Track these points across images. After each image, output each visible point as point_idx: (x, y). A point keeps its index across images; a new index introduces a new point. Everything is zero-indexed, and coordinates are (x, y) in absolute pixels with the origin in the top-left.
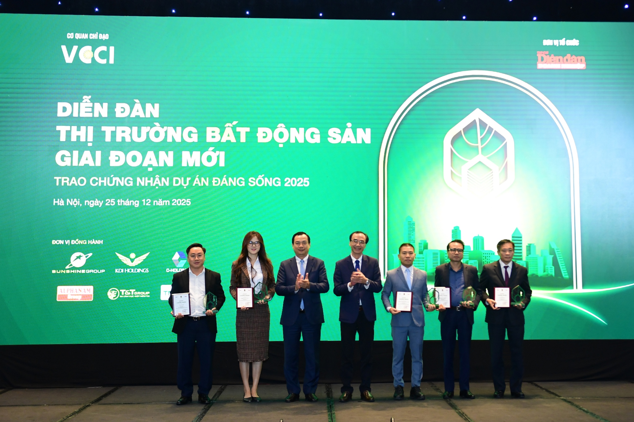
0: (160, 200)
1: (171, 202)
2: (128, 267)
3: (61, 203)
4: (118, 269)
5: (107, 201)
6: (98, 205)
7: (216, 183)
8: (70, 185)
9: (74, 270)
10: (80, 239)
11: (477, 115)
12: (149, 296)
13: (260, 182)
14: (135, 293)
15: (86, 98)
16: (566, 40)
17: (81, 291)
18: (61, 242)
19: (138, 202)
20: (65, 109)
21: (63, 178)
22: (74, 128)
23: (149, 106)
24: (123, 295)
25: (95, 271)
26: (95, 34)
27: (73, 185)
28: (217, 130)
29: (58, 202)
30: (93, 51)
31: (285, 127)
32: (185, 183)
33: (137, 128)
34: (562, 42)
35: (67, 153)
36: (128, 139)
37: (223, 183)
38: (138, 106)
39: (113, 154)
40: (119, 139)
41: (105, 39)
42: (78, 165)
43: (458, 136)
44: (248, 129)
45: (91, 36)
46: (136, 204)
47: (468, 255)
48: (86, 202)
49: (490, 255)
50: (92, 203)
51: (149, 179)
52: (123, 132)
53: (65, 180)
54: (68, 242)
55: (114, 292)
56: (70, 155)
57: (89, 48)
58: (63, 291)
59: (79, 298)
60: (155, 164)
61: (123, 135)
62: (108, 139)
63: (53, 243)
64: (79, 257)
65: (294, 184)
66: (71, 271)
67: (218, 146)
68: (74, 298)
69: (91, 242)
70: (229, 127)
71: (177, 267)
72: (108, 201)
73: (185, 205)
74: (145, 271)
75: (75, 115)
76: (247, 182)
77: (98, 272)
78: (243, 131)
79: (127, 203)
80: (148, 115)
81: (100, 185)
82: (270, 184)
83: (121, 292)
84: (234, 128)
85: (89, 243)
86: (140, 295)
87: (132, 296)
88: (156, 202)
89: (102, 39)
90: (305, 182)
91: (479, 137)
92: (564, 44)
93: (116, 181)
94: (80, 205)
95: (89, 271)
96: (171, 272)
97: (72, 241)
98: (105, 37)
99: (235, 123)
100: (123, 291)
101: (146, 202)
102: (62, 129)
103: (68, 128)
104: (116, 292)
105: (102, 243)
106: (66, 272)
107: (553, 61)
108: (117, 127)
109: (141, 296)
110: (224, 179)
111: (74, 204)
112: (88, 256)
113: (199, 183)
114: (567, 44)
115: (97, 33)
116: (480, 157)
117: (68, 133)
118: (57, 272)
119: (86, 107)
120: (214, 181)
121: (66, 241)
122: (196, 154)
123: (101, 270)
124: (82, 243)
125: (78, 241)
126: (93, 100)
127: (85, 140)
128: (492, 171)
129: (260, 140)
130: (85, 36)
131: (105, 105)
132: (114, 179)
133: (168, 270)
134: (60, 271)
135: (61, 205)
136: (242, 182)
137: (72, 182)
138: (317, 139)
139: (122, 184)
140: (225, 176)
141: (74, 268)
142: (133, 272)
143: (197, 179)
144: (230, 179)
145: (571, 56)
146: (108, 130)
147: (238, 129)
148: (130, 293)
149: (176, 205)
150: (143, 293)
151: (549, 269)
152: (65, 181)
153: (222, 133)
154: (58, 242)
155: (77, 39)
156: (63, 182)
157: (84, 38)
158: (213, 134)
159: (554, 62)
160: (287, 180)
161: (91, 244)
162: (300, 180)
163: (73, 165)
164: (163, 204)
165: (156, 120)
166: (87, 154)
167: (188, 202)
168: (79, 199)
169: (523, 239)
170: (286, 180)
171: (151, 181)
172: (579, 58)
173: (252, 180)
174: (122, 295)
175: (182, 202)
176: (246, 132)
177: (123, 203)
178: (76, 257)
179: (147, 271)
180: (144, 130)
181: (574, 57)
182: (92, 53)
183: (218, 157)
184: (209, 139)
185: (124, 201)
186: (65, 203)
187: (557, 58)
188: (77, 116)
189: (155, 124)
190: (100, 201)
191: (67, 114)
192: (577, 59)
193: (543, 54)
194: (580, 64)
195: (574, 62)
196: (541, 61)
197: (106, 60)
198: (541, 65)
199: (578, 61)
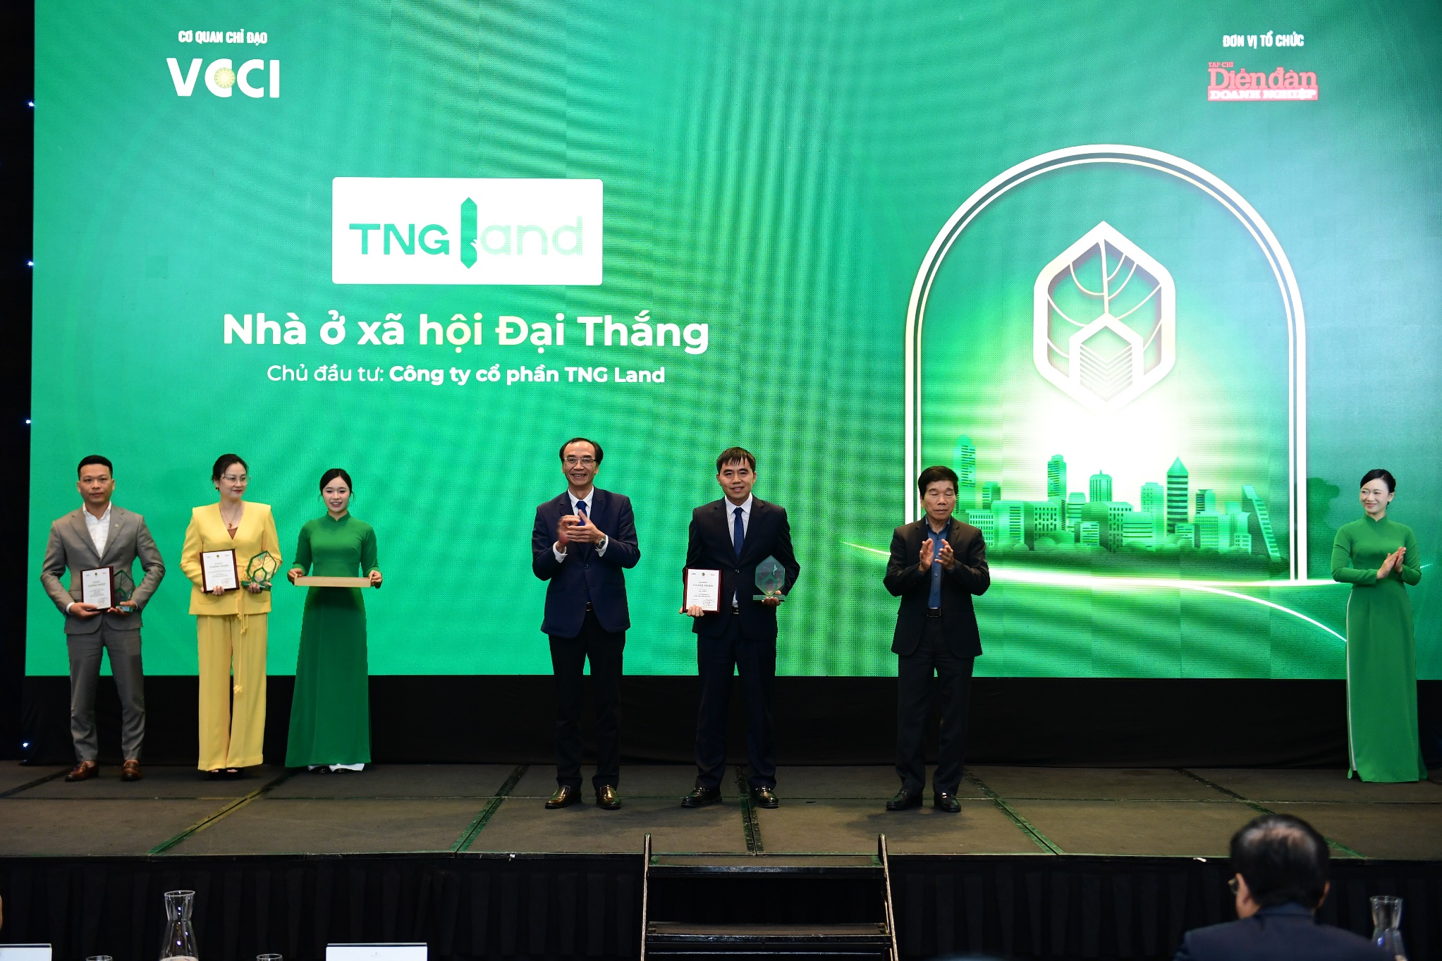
16: (1274, 36)
26: (238, 33)
30: (235, 69)
34: (1267, 40)
41: (261, 44)
45: (231, 37)
47: (1080, 511)
49: (1123, 512)
57: (227, 63)
89: (253, 44)
92: (1270, 45)
98: (259, 38)
107: (1243, 84)
114: (1278, 44)
115: (242, 30)
116: (1107, 319)
128: (1129, 347)
130: (217, 37)
145: (1286, 71)
151: (1241, 539)
155: (201, 43)
157: (215, 42)
159: (1247, 85)
169: (1189, 479)
172: (1304, 76)
181: (1291, 73)
182: (233, 74)
187: (1254, 76)
192: (1300, 78)
193: (1220, 67)
194: (1305, 88)
195: (1292, 86)
196: (1217, 84)
197: (262, 89)
198: (1217, 92)
199: (1300, 83)
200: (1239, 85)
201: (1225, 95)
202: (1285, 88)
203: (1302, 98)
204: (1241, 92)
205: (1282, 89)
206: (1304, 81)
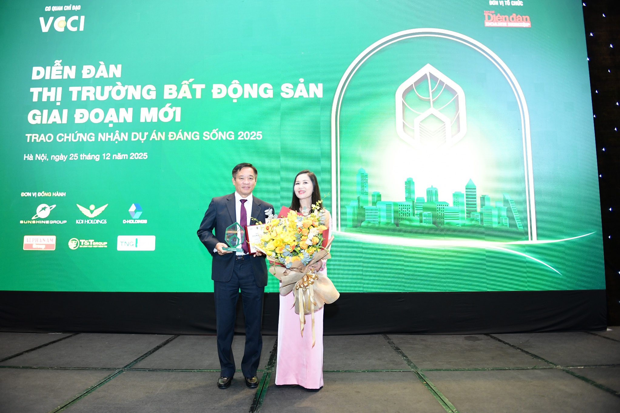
0: (119, 154)
1: (129, 156)
2: (87, 218)
3: (30, 158)
4: (78, 220)
5: (70, 155)
6: (63, 159)
7: (172, 138)
8: (39, 141)
9: (39, 221)
10: (46, 192)
11: (428, 69)
12: (106, 246)
13: (214, 136)
14: (93, 243)
15: (58, 62)
17: (45, 241)
18: (29, 194)
19: (99, 156)
20: (38, 73)
21: (34, 135)
22: (46, 89)
23: (112, 67)
24: (83, 245)
25: (58, 222)
26: (69, 6)
27: (42, 141)
28: (174, 87)
29: (28, 157)
30: (67, 20)
31: (239, 83)
32: (143, 137)
33: (100, 87)
35: (37, 112)
36: (92, 98)
37: (178, 137)
38: (102, 67)
39: (78, 111)
40: (84, 98)
41: (78, 10)
42: (47, 122)
43: (409, 90)
44: (203, 86)
45: (66, 8)
46: (97, 158)
47: (422, 206)
48: (52, 156)
49: (444, 207)
50: (57, 157)
51: (110, 135)
52: (88, 91)
53: (35, 136)
54: (34, 194)
55: (74, 241)
56: (40, 114)
57: (63, 18)
58: (29, 241)
59: (43, 248)
60: (116, 121)
61: (88, 94)
62: (74, 98)
63: (22, 196)
64: (44, 209)
65: (247, 137)
66: (37, 222)
67: (175, 103)
68: (38, 247)
69: (55, 194)
70: (185, 84)
71: (134, 218)
72: (72, 156)
73: (142, 158)
74: (103, 222)
75: (47, 77)
76: (201, 136)
77: (61, 223)
78: (199, 88)
79: (89, 157)
80: (111, 76)
81: (65, 141)
82: (224, 138)
83: (81, 242)
84: (190, 86)
85: (53, 196)
86: (98, 245)
87: (91, 246)
88: (115, 157)
89: (75, 10)
90: (258, 135)
91: (431, 91)
92: (509, 4)
93: (79, 137)
94: (47, 160)
95: (52, 222)
96: (128, 223)
97: (39, 193)
98: (77, 8)
99: (191, 80)
100: (82, 241)
101: (106, 157)
102: (35, 91)
103: (40, 89)
104: (76, 242)
105: (65, 196)
106: (32, 222)
107: (499, 20)
108: (83, 87)
109: (99, 247)
110: (180, 133)
111: (42, 159)
112: (52, 207)
113: (155, 137)
114: (513, 5)
115: (71, 5)
116: (432, 110)
117: (40, 94)
118: (25, 223)
119: (56, 70)
120: (170, 136)
121: (33, 193)
122: (154, 110)
123: (63, 221)
124: (47, 196)
125: (44, 193)
126: (63, 64)
127: (54, 100)
128: (444, 123)
129: (215, 96)
130: (60, 8)
131: (74, 68)
132: (78, 135)
133: (124, 222)
134: (27, 221)
135: (30, 160)
136: (196, 136)
137: (41, 139)
138: (270, 94)
139: (85, 140)
140: (181, 130)
141: (39, 219)
142: (92, 223)
143: (154, 134)
144: (185, 133)
145: (517, 15)
146: (74, 90)
147: (194, 86)
148: (89, 243)
149: (133, 158)
150: (101, 243)
151: (504, 220)
152: (35, 138)
153: (178, 91)
154: (26, 194)
155: (54, 11)
156: (33, 138)
157: (59, 10)
158: (171, 91)
159: (501, 20)
160: (241, 134)
161: (55, 196)
162: (253, 134)
163: (43, 123)
164: (122, 158)
165: (118, 79)
166: (55, 112)
167: (145, 156)
168: (46, 154)
169: (477, 190)
170: (239, 134)
171: (111, 137)
172: (524, 17)
173: (206, 134)
174: (81, 245)
175: (139, 156)
176: (202, 89)
177: (85, 157)
178: (42, 209)
179: (105, 222)
180: (107, 89)
181: (519, 16)
182: (65, 22)
183: (175, 112)
184: (166, 96)
185: (86, 156)
186: (34, 157)
187: (504, 17)
188: (49, 78)
189: (117, 83)
190: (64, 156)
191: (40, 77)
192: (523, 18)
193: (489, 13)
194: (525, 22)
195: (520, 21)
196: (488, 20)
197: (77, 28)
198: (488, 23)
199: (523, 20)
200: (498, 21)
201: (492, 24)
202: (517, 22)
203: (524, 26)
204: (498, 23)
205: (516, 22)
206: (524, 19)
